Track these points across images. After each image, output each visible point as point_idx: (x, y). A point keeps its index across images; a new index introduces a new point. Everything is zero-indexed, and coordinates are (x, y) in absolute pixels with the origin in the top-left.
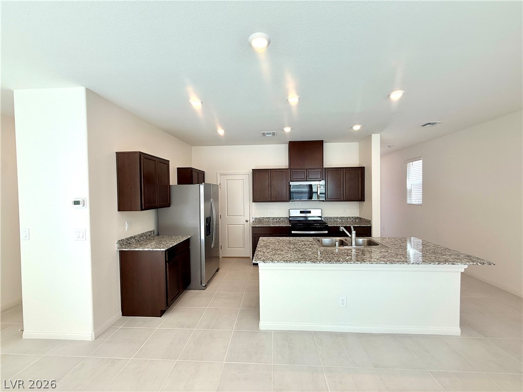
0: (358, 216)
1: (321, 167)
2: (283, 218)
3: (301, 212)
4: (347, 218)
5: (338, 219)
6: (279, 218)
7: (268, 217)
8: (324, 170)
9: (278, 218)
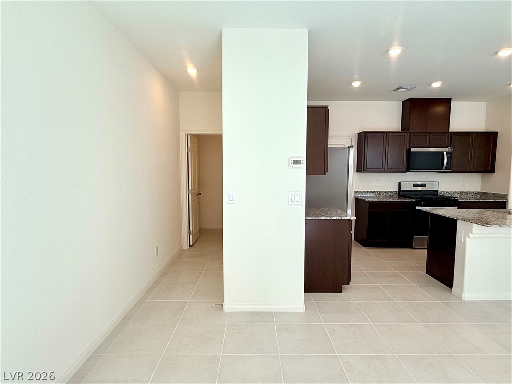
0: (480, 191)
1: (447, 131)
2: (392, 192)
3: (415, 186)
4: (467, 193)
5: (456, 195)
6: (387, 193)
7: (373, 191)
8: (450, 134)
9: (385, 192)
